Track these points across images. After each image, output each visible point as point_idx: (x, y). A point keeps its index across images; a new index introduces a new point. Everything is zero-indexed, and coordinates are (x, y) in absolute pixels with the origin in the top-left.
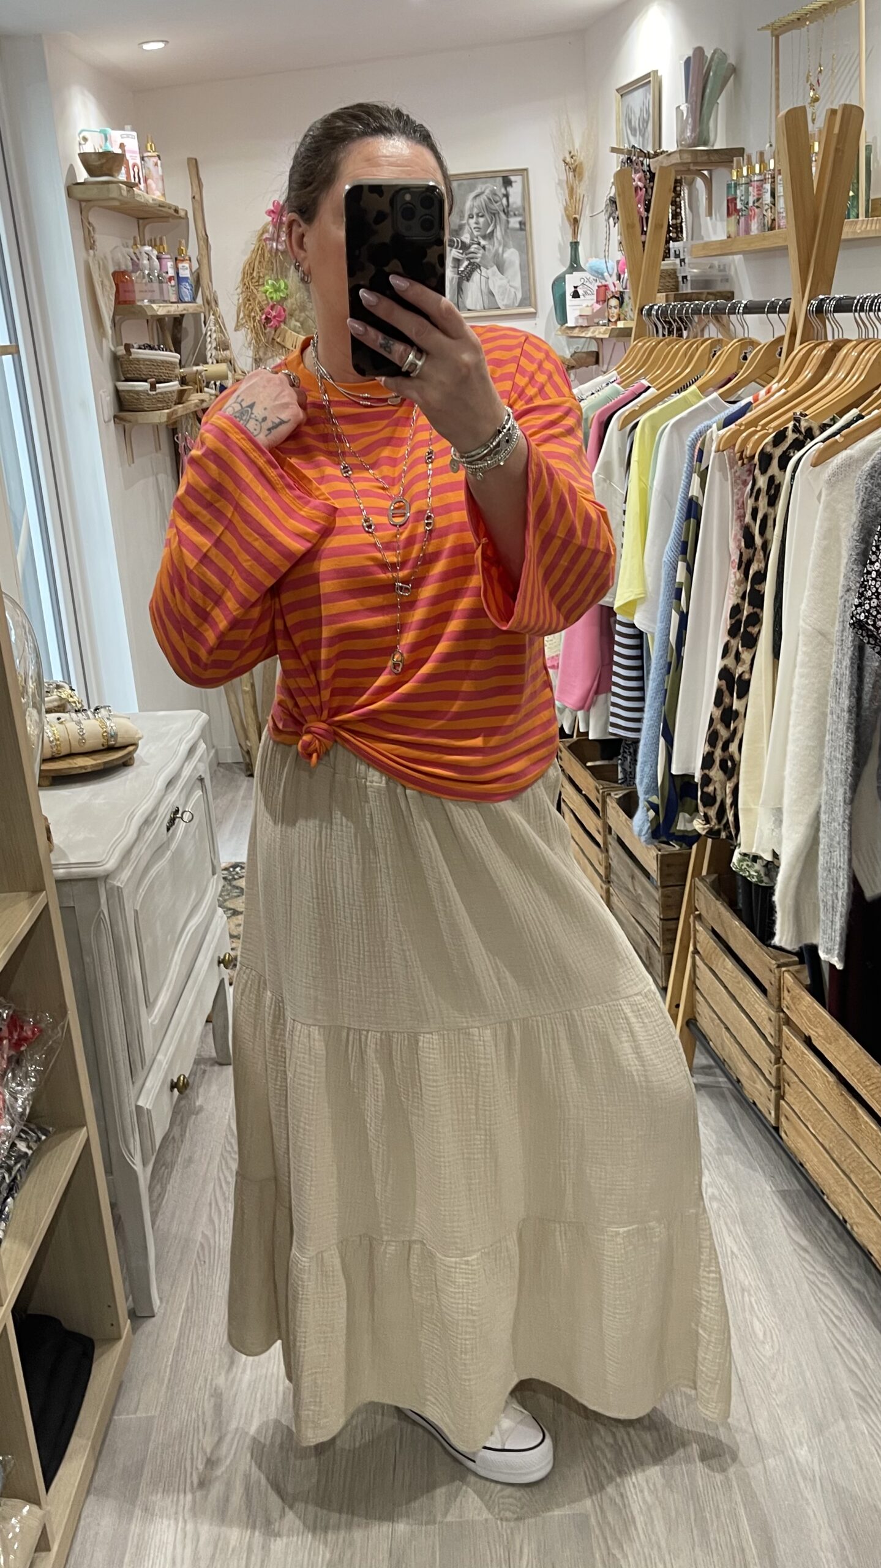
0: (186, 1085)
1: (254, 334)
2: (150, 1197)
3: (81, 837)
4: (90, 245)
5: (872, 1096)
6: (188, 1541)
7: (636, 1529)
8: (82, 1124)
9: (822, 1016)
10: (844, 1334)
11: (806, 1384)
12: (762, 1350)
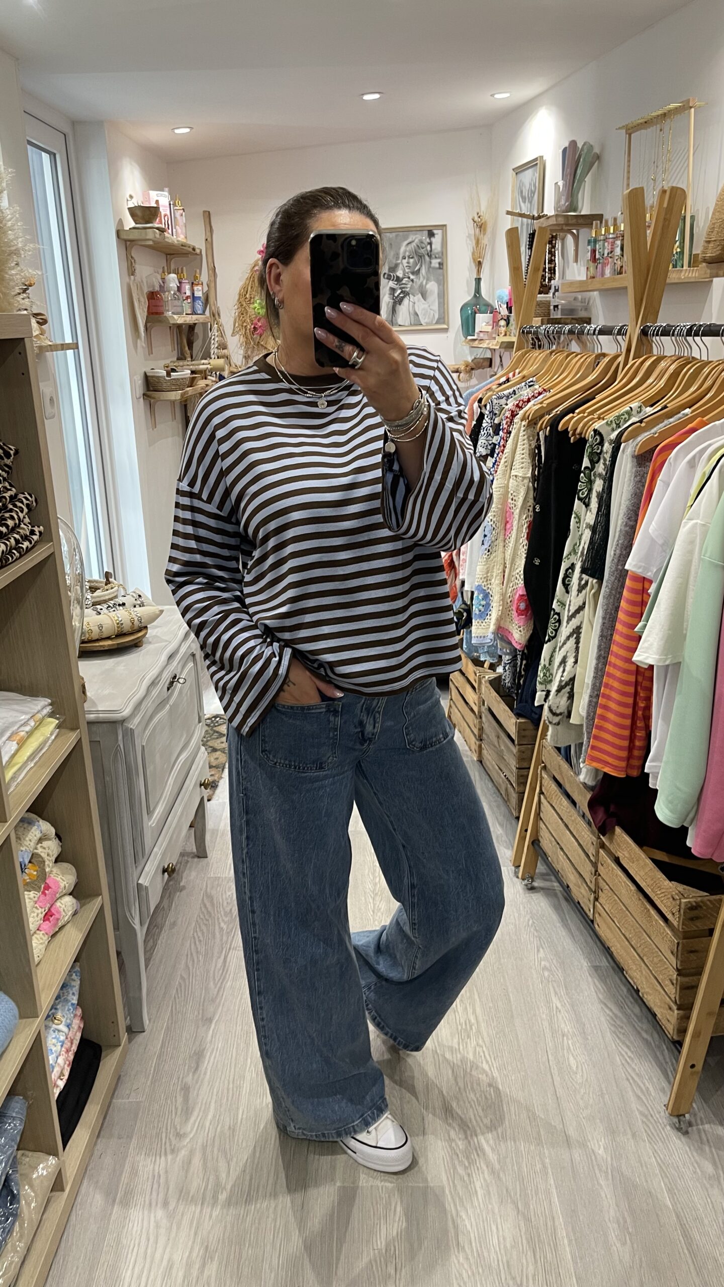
0: (173, 870)
1: (245, 339)
2: (145, 948)
3: (106, 692)
4: (132, 272)
5: (662, 901)
6: (161, 1189)
7: (478, 1199)
8: (100, 894)
9: (628, 842)
10: (634, 1070)
11: (605, 1104)
12: (573, 1077)
